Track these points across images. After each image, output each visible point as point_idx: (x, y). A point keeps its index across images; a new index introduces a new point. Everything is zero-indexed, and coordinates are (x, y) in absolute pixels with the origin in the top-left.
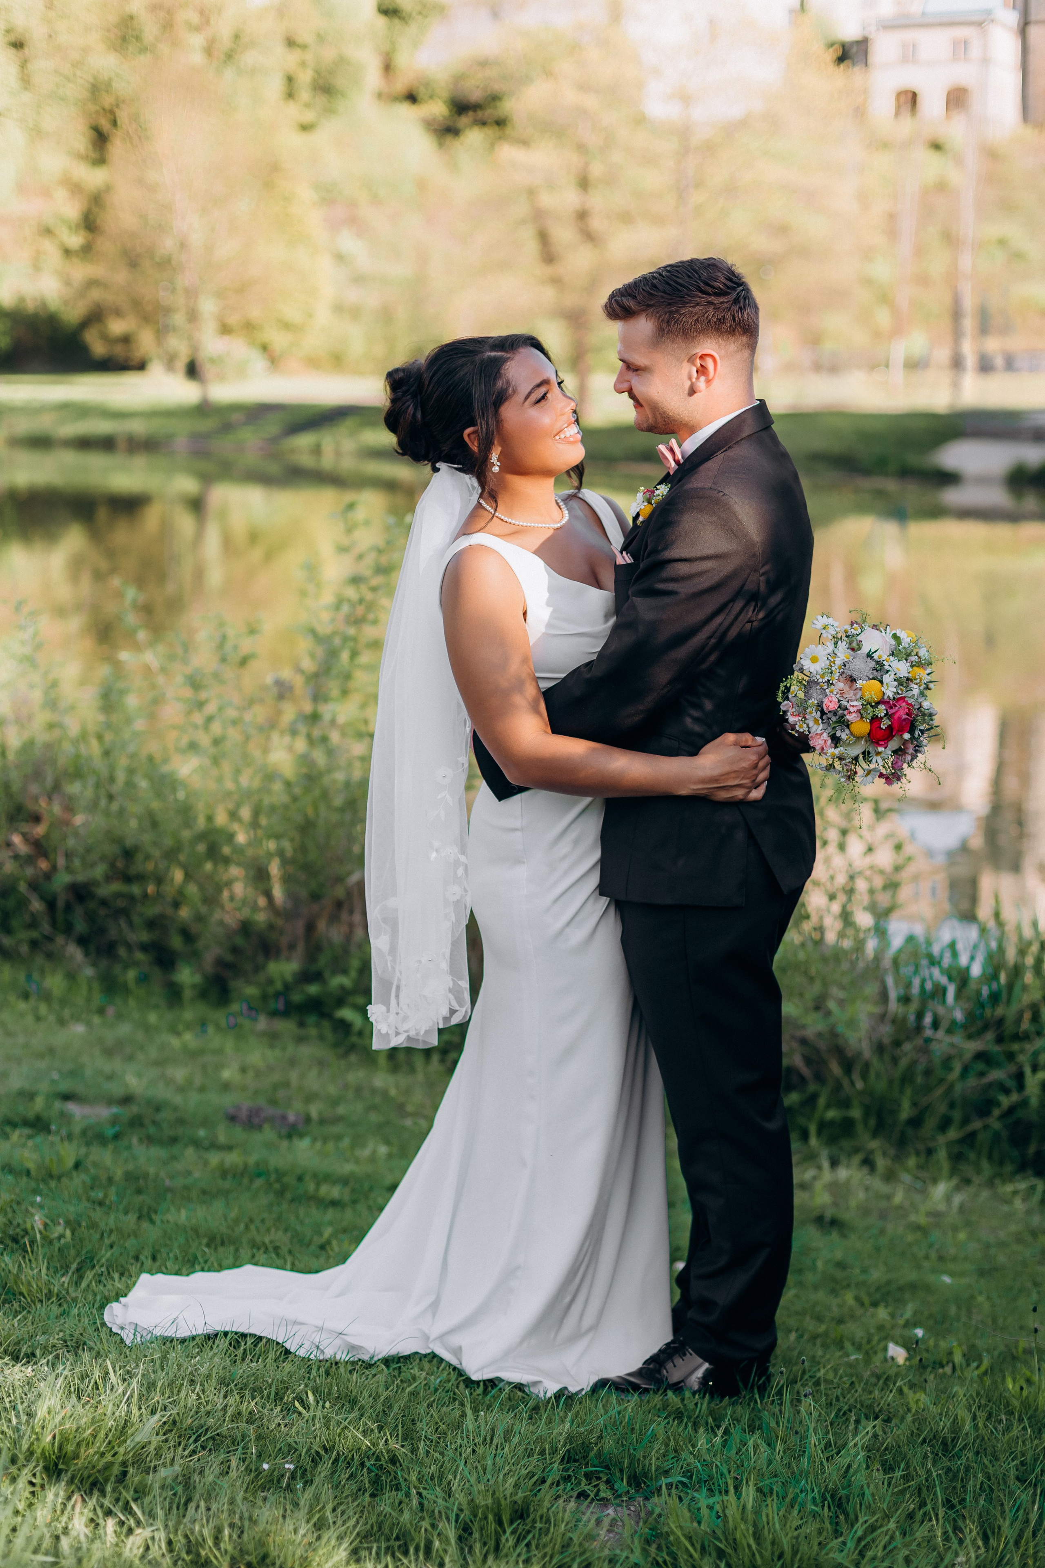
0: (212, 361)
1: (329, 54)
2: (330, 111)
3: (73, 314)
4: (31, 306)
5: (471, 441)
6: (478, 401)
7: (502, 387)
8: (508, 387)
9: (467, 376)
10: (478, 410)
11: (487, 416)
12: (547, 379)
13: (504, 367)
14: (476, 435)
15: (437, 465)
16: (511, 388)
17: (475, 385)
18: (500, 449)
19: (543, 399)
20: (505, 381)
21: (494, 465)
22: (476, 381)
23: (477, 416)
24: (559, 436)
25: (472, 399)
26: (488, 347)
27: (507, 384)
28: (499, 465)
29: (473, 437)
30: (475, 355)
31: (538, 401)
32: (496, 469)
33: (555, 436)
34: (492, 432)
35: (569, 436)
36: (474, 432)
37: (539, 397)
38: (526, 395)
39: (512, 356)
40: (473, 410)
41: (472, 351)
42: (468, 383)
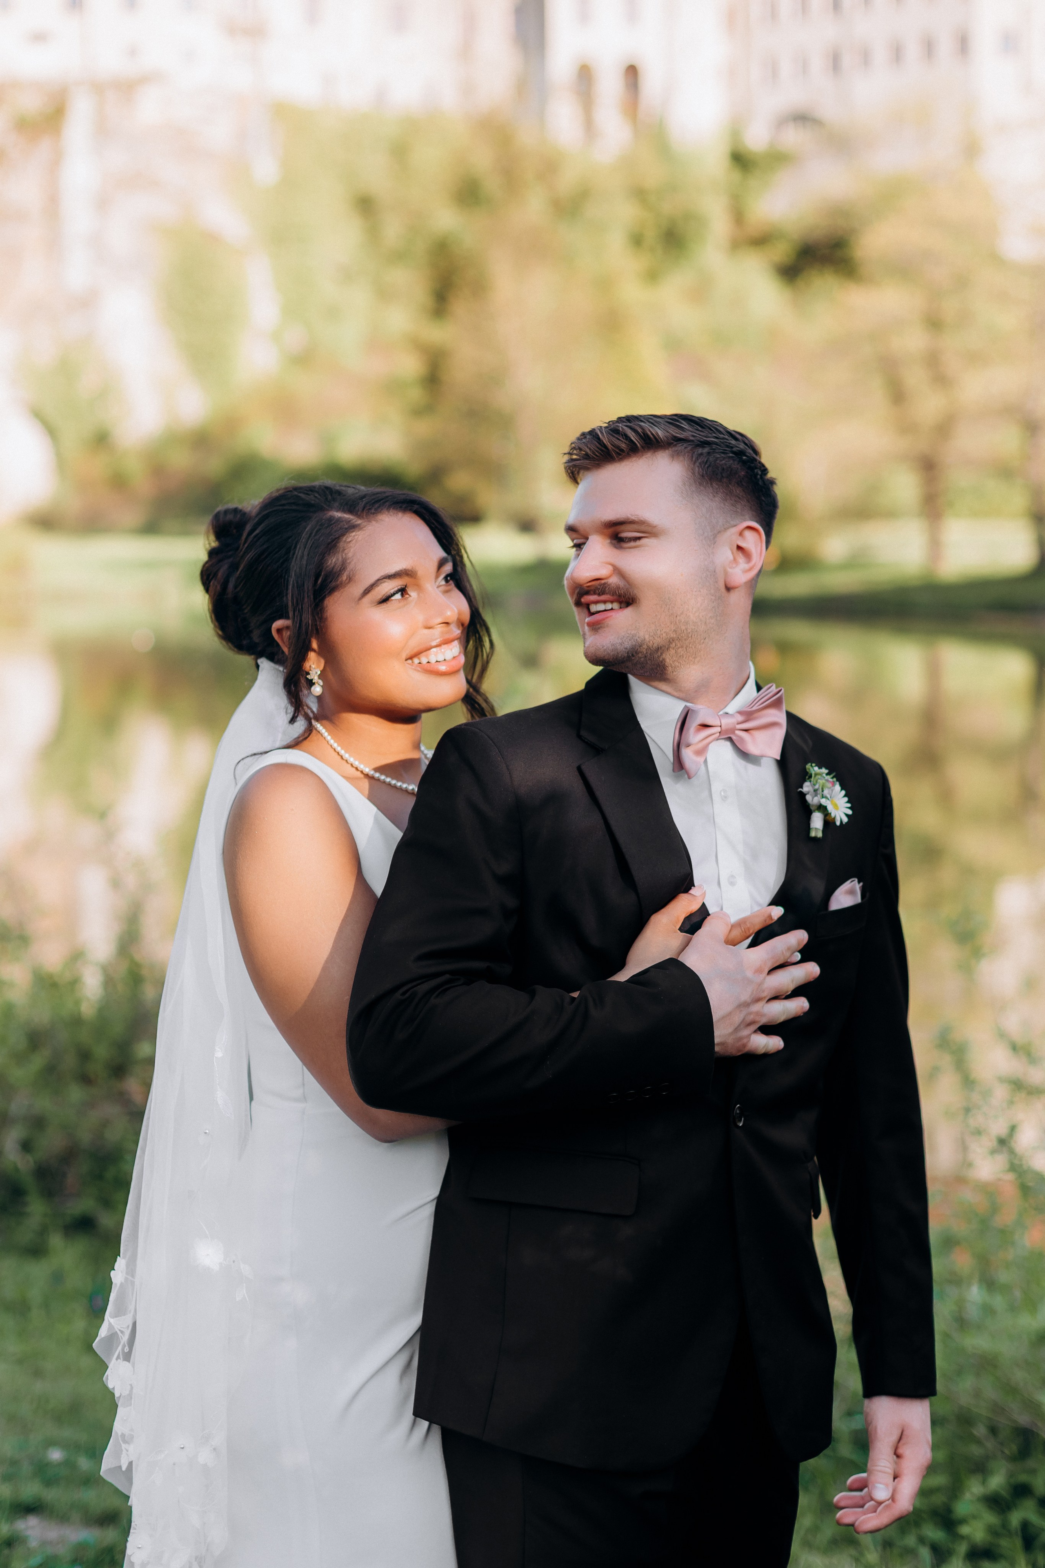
5: (282, 640)
6: (295, 582)
7: (333, 568)
8: (343, 570)
9: (290, 540)
10: (292, 595)
11: (302, 608)
12: (410, 568)
13: (347, 537)
14: (288, 633)
15: (259, 661)
16: (346, 572)
17: (295, 556)
18: (322, 662)
19: (398, 596)
20: (340, 559)
21: (314, 684)
22: (299, 552)
23: (290, 604)
24: (419, 659)
25: (288, 576)
26: (336, 504)
27: (343, 565)
28: (322, 684)
29: (286, 634)
30: (315, 512)
31: (386, 600)
32: (317, 690)
33: (411, 658)
34: (307, 633)
35: (437, 661)
36: (287, 628)
37: (389, 594)
38: (367, 587)
39: (365, 524)
40: (287, 594)
41: (313, 506)
42: (288, 551)
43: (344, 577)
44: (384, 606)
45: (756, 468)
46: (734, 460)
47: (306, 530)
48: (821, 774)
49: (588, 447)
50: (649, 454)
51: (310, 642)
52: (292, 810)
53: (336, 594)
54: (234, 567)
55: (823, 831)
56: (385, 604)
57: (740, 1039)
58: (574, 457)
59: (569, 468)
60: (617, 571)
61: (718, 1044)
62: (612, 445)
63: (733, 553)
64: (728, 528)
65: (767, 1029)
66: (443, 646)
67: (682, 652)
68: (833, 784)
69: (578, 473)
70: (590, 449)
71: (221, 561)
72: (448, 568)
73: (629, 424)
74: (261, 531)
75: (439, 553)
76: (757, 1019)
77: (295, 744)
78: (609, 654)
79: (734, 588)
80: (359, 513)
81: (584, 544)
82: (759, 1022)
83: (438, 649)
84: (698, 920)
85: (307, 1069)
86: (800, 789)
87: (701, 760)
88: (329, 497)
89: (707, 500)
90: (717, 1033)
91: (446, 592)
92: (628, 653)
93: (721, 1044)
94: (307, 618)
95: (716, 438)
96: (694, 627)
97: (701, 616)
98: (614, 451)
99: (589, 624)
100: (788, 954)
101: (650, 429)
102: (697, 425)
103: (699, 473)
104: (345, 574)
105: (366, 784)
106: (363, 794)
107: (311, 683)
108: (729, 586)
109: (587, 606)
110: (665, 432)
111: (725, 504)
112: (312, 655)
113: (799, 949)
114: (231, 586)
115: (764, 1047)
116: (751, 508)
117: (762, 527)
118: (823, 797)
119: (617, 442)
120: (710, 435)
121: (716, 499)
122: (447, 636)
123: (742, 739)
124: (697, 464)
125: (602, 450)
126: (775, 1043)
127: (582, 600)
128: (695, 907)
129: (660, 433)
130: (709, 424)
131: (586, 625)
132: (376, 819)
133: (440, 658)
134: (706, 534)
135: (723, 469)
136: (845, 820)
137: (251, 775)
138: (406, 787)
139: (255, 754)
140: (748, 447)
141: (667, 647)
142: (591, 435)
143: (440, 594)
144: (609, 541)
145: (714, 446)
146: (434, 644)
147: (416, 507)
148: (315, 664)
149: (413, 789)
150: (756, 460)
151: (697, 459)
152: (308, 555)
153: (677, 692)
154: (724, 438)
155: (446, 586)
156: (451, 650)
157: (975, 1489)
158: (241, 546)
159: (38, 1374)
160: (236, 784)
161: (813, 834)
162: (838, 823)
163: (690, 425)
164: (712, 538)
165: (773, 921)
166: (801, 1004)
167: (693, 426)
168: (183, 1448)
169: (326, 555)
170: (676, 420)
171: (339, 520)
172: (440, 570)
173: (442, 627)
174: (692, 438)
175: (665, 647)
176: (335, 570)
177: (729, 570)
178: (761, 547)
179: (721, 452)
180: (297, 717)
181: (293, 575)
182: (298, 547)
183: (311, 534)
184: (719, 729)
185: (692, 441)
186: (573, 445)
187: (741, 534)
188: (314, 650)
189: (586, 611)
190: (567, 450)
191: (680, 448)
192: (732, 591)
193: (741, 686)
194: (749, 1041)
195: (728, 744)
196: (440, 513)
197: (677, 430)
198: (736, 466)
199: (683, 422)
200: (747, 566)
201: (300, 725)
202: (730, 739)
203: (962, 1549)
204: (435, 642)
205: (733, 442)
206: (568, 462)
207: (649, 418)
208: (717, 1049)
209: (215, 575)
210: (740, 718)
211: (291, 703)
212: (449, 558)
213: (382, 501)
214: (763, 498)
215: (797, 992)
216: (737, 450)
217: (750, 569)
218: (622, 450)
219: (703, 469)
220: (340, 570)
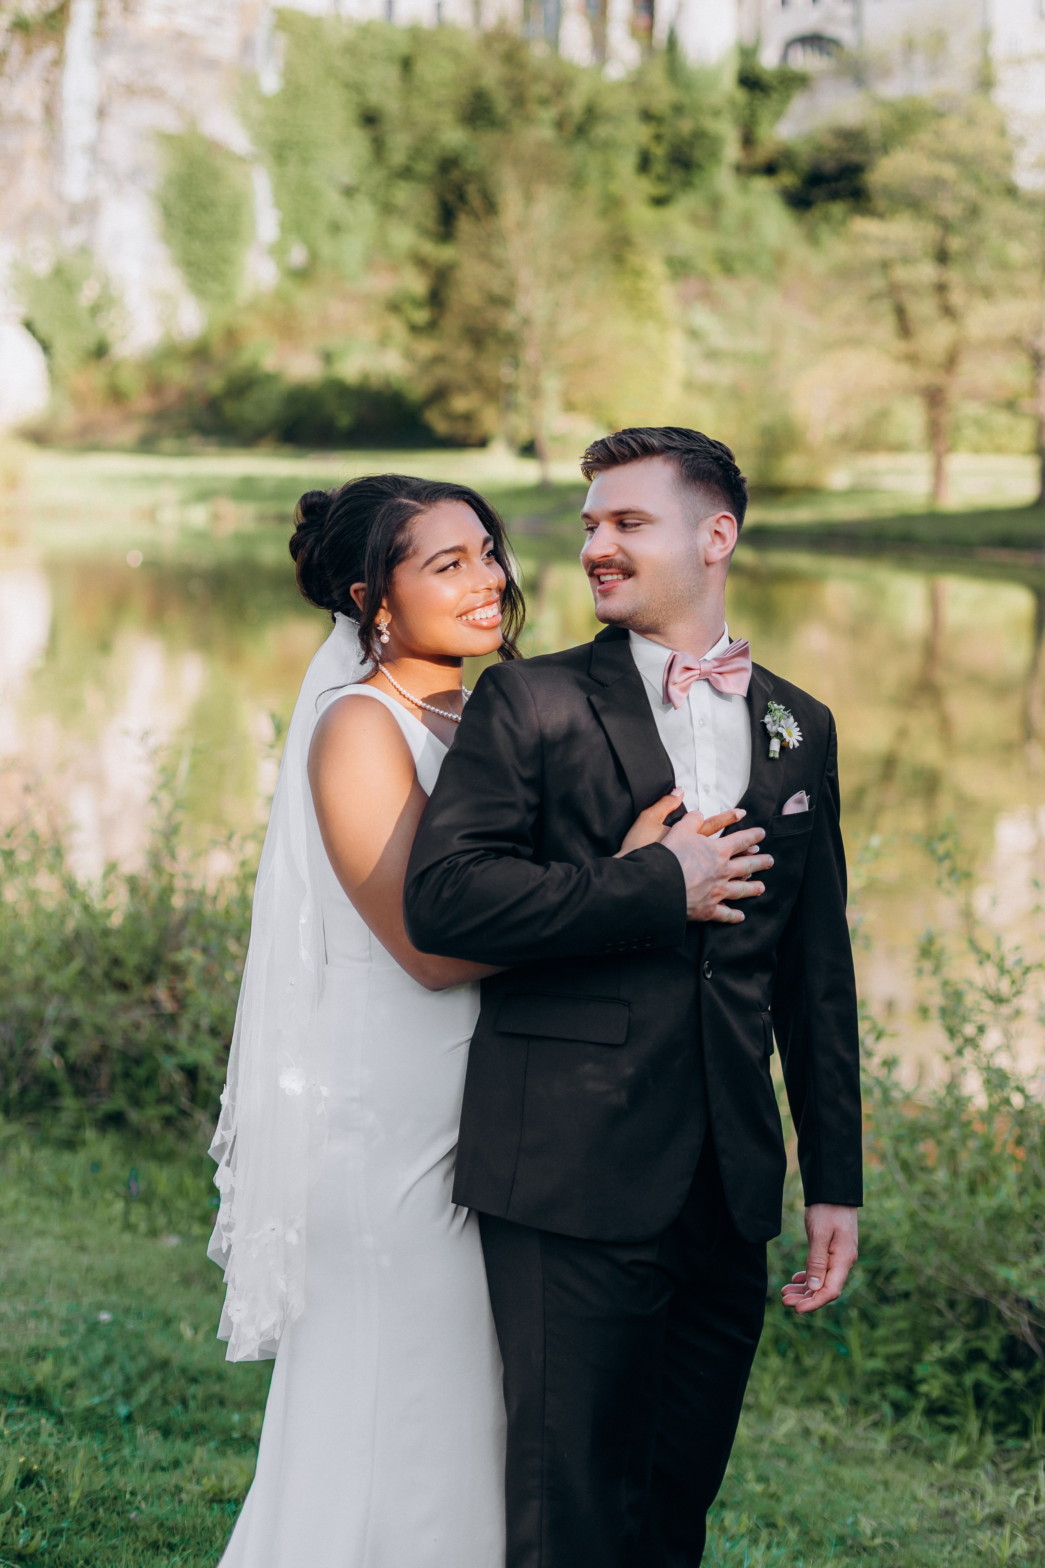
0: (555, 439)
1: (686, 126)
2: (687, 184)
3: (417, 390)
4: (375, 382)
5: (358, 599)
6: (371, 554)
7: (402, 543)
8: (409, 545)
9: (367, 520)
10: (368, 565)
11: (376, 575)
12: (462, 545)
13: (413, 519)
14: (364, 593)
15: (335, 614)
16: (412, 547)
17: (371, 533)
18: (390, 616)
19: (452, 567)
20: (407, 536)
21: (383, 634)
22: (374, 530)
23: (366, 570)
24: (467, 616)
25: (365, 550)
26: (404, 493)
27: (409, 541)
28: (389, 634)
29: (362, 594)
30: (386, 498)
31: (444, 569)
32: (385, 639)
33: (460, 616)
34: (379, 593)
35: (481, 619)
36: (363, 589)
37: (445, 565)
38: (428, 559)
39: (428, 509)
40: (364, 563)
41: (385, 493)
42: (366, 529)
43: (410, 551)
44: (442, 574)
45: (730, 470)
46: (713, 464)
47: (381, 512)
48: (779, 710)
49: (599, 453)
50: (647, 459)
51: (381, 602)
52: (365, 730)
53: (404, 564)
54: (319, 540)
55: (779, 754)
56: (442, 573)
57: (707, 907)
58: (589, 460)
59: (585, 469)
60: (621, 549)
61: (690, 909)
62: (619, 452)
63: (711, 536)
64: (708, 517)
65: (730, 902)
66: (486, 607)
67: (672, 613)
68: (788, 717)
69: (592, 472)
70: (601, 455)
71: (306, 534)
72: (490, 546)
73: (631, 436)
74: (344, 512)
75: (483, 533)
76: (721, 892)
77: (365, 681)
78: (614, 615)
79: (712, 563)
80: (423, 500)
81: (597, 527)
82: (722, 895)
83: (482, 609)
84: (679, 816)
85: (373, 933)
86: (763, 720)
87: (685, 695)
88: (398, 487)
89: (692, 495)
90: (689, 899)
91: (488, 564)
92: (629, 614)
93: (693, 909)
94: (380, 581)
95: (700, 446)
96: (680, 594)
97: (686, 585)
98: (620, 457)
99: (600, 591)
100: (747, 845)
101: (648, 439)
102: (685, 436)
103: (685, 474)
104: (411, 549)
105: (420, 713)
106: (418, 719)
107: (380, 633)
108: (708, 562)
109: (598, 577)
110: (659, 442)
111: (705, 499)
112: (382, 612)
113: (758, 842)
114: (316, 553)
115: (728, 916)
116: (726, 501)
117: (734, 515)
118: (780, 726)
119: (622, 450)
120: (694, 444)
121: (699, 494)
122: (489, 599)
123: (717, 680)
124: (684, 467)
125: (609, 455)
126: (738, 915)
127: (595, 572)
128: (676, 805)
129: (656, 443)
130: (694, 436)
131: (597, 591)
132: (428, 738)
133: (484, 617)
134: (690, 522)
135: (705, 471)
136: (797, 745)
137: (333, 702)
138: (451, 716)
139: (333, 688)
140: (725, 454)
141: (659, 609)
142: (602, 443)
143: (484, 565)
144: (614, 526)
145: (698, 453)
146: (479, 605)
147: (467, 497)
148: (384, 618)
149: (457, 718)
150: (730, 464)
151: (684, 463)
152: (382, 533)
153: (666, 642)
154: (705, 447)
155: (488, 559)
156: (492, 610)
157: (934, 1352)
158: (326, 523)
159: (82, 1248)
160: (317, 712)
161: (771, 755)
162: (791, 747)
163: (679, 436)
164: (695, 524)
165: (738, 821)
166: (758, 887)
167: (682, 437)
168: (274, 1229)
169: (397, 533)
170: (668, 432)
171: (407, 506)
172: (485, 546)
173: (485, 591)
174: (680, 447)
175: (658, 609)
176: (403, 545)
177: (709, 550)
178: (734, 531)
179: (703, 458)
180: (367, 659)
181: (369, 548)
182: (374, 525)
183: (385, 515)
184: (698, 672)
185: (681, 449)
186: (588, 451)
187: (718, 521)
188: (384, 608)
189: (597, 580)
190: (583, 454)
191: (671, 455)
192: (711, 566)
193: (718, 639)
194: (715, 909)
195: (706, 684)
196: (485, 501)
197: (669, 440)
198: (714, 468)
199: (674, 434)
200: (722, 547)
201: (369, 665)
202: (707, 680)
203: (920, 1405)
204: (480, 603)
205: (713, 450)
206: (584, 464)
207: (647, 431)
208: (689, 913)
209: (304, 545)
210: (716, 664)
211: (363, 648)
212: (492, 537)
213: (441, 492)
214: (736, 494)
215: (756, 876)
216: (717, 456)
217: (725, 549)
218: (626, 456)
219: (688, 471)
220: (407, 546)
